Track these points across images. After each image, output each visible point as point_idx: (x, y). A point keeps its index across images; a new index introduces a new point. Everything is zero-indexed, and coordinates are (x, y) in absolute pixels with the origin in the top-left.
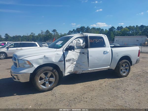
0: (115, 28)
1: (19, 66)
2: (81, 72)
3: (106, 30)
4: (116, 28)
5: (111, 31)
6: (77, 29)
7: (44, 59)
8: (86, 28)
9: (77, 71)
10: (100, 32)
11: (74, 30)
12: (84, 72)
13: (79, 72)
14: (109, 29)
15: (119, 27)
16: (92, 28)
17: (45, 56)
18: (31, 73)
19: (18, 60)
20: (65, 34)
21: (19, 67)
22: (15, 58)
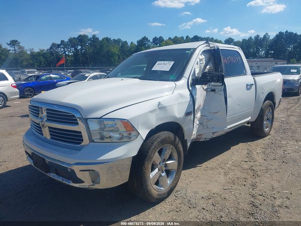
0: (149, 40)
1: (91, 141)
2: (210, 137)
3: (132, 43)
4: (151, 41)
5: (141, 46)
6: (71, 40)
7: (158, 111)
8: (91, 38)
9: (201, 135)
10: (121, 47)
11: (62, 42)
12: (215, 135)
13: (204, 137)
14: (138, 42)
15: (156, 37)
16: (103, 39)
17: (159, 103)
18: (133, 157)
19: (86, 121)
20: (42, 51)
21: (93, 141)
22: (74, 116)
